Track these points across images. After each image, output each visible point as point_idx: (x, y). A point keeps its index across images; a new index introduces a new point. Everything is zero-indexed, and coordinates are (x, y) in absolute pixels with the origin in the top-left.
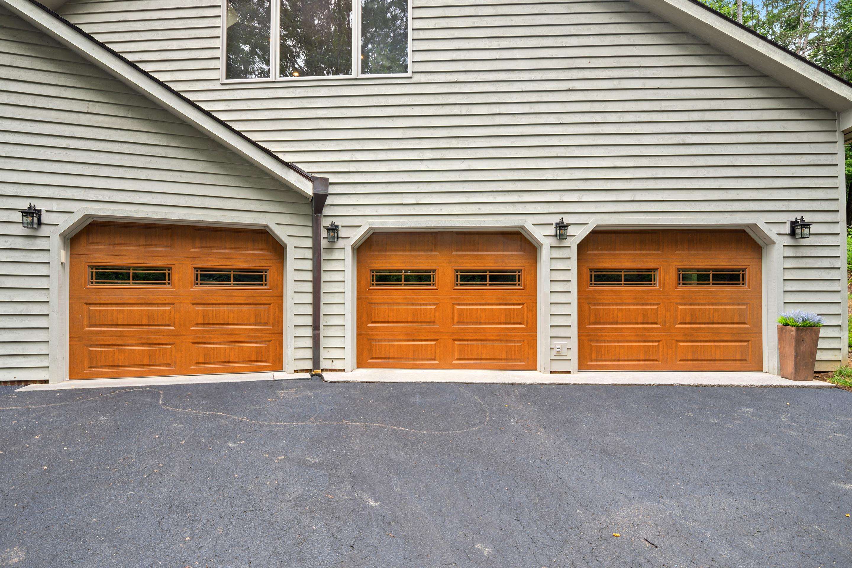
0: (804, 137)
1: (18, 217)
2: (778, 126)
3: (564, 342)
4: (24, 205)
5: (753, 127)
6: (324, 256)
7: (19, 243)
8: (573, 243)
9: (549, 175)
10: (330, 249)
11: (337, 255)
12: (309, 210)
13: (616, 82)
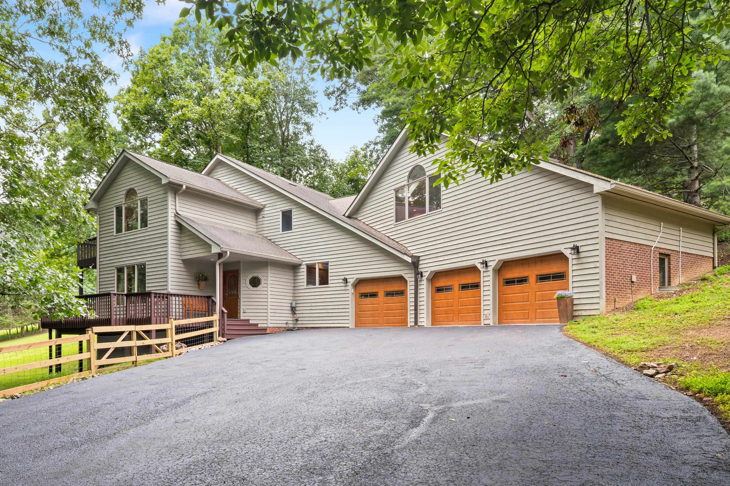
0: (583, 202)
1: (341, 281)
2: (571, 199)
3: (488, 311)
4: (343, 277)
5: (560, 202)
6: (419, 283)
7: (343, 288)
8: (490, 269)
9: (483, 241)
10: (421, 281)
11: (422, 283)
12: (413, 267)
13: (506, 195)
